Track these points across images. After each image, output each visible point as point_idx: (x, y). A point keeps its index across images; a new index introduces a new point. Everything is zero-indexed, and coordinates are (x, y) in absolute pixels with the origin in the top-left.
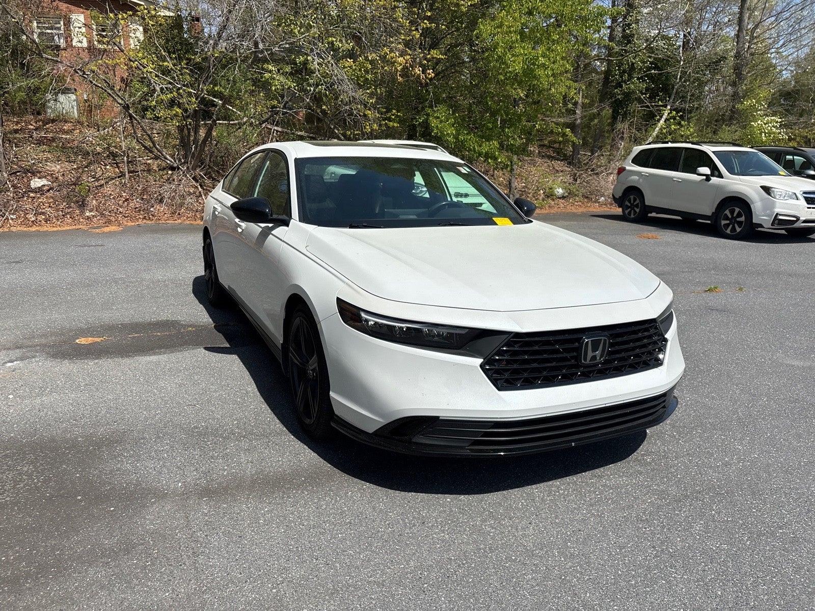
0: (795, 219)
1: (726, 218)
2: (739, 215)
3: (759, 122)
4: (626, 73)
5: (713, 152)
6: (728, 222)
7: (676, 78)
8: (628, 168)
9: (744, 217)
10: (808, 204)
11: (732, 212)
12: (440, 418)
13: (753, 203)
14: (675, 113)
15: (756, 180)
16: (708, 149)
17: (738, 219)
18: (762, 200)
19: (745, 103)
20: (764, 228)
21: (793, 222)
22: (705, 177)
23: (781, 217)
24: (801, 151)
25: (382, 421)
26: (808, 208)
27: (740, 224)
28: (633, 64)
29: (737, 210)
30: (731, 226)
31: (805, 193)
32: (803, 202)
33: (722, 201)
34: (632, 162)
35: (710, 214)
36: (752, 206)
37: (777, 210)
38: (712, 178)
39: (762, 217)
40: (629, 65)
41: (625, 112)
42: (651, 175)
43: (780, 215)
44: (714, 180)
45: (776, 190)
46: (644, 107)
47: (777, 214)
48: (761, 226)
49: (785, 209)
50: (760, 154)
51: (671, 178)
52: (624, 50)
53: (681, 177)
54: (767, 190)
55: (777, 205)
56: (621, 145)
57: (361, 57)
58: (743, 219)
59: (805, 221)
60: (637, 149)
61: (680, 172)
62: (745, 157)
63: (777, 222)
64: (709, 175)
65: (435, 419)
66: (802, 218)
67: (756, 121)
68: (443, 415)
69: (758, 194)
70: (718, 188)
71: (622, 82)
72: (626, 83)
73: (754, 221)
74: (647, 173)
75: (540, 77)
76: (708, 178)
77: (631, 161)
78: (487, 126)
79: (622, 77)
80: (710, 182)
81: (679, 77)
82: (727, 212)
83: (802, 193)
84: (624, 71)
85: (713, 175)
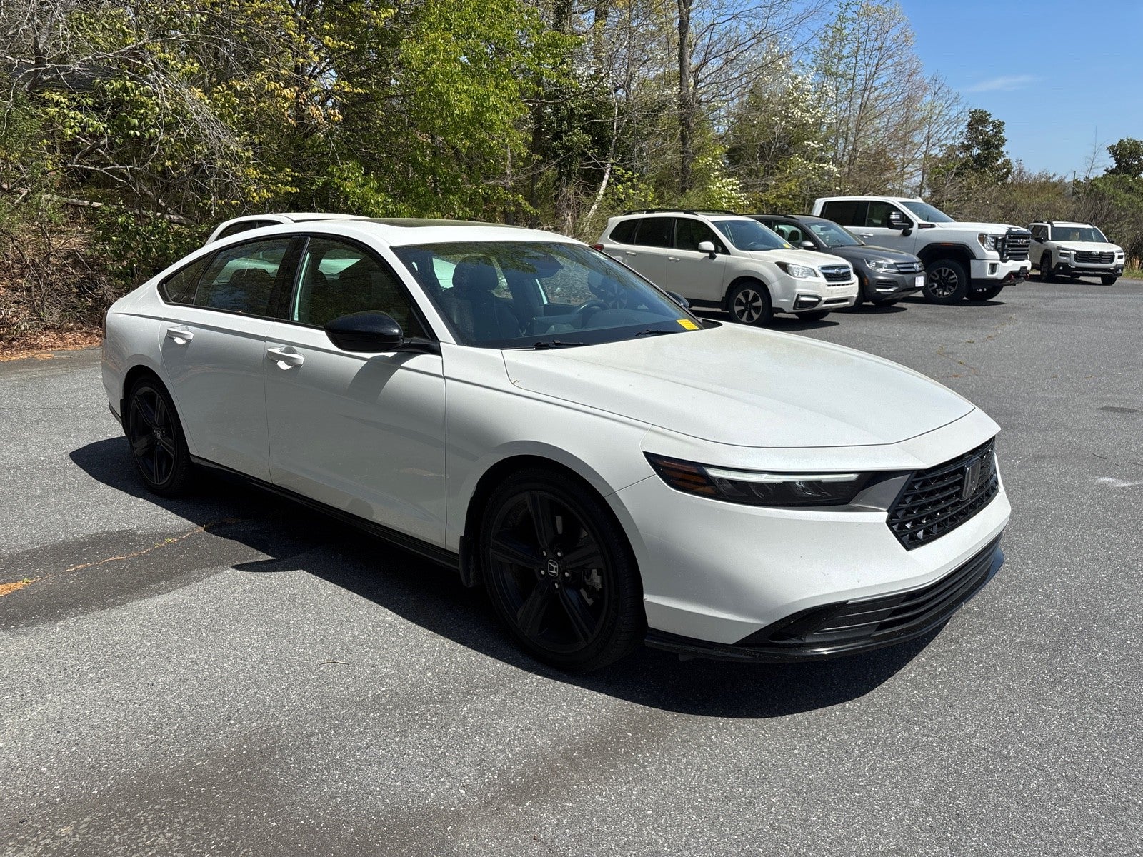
0: (817, 300)
1: (740, 303)
2: (755, 299)
3: (718, 185)
4: (564, 120)
5: (713, 223)
6: (743, 308)
7: (612, 129)
8: (606, 245)
9: (760, 300)
10: (828, 281)
11: (746, 296)
12: (849, 602)
13: (770, 283)
14: (631, 173)
15: (769, 256)
16: (707, 219)
17: (754, 304)
18: (780, 278)
19: (700, 161)
20: (785, 312)
21: (815, 304)
22: (708, 254)
23: (803, 299)
24: (791, 219)
25: (758, 623)
26: (829, 286)
27: (757, 309)
28: (572, 109)
29: (752, 293)
30: (747, 312)
31: (823, 268)
32: (822, 279)
33: (732, 282)
34: (611, 237)
35: (719, 300)
36: (769, 287)
37: (799, 290)
38: (716, 255)
39: (782, 300)
40: (568, 111)
41: (569, 172)
42: (639, 254)
43: (802, 296)
44: (720, 257)
45: (794, 266)
46: (590, 165)
47: (798, 295)
48: (781, 310)
49: (806, 288)
50: (758, 223)
51: (666, 257)
52: (559, 90)
53: (678, 255)
54: (784, 266)
55: (798, 284)
56: (568, 215)
57: (221, 85)
58: (759, 303)
59: (827, 302)
60: (615, 221)
61: (676, 248)
62: (743, 227)
63: (798, 304)
64: (712, 251)
65: (843, 605)
66: (824, 299)
67: (714, 184)
68: (852, 597)
69: (773, 270)
70: (726, 267)
71: (562, 133)
72: (566, 134)
73: (773, 306)
74: (633, 251)
75: (492, 122)
76: (712, 257)
77: (608, 237)
78: (418, 191)
79: (561, 126)
80: (715, 260)
81: (615, 127)
82: (740, 296)
83: (820, 268)
84: (563, 119)
85: (717, 251)
